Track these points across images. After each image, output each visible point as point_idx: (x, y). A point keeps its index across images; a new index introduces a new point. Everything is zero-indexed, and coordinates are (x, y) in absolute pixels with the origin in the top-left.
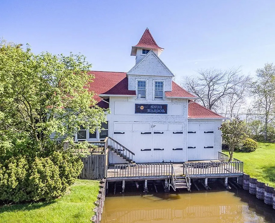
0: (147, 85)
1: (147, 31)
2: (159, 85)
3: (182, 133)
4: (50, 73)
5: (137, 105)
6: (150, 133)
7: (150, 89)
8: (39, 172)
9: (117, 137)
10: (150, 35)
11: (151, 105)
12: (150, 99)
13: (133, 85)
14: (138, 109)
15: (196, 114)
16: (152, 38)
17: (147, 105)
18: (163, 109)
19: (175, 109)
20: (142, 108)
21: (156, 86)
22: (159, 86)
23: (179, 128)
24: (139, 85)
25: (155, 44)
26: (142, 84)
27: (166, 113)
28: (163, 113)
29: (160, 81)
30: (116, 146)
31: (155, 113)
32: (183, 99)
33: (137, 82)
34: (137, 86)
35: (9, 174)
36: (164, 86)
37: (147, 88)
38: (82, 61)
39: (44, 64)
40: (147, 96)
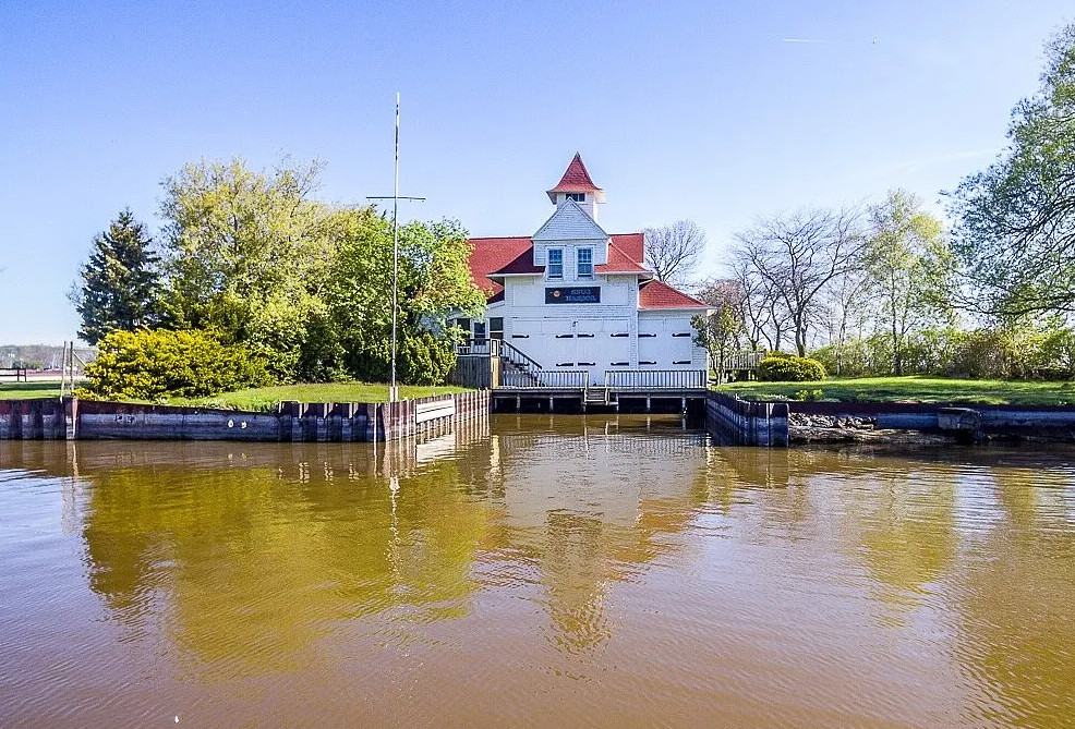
0: (564, 257)
1: (577, 159)
2: (585, 254)
3: (627, 335)
4: (418, 246)
5: (548, 290)
6: (572, 336)
7: (570, 262)
8: (410, 348)
9: (516, 343)
10: (582, 165)
11: (572, 288)
12: (570, 278)
13: (541, 258)
14: (552, 296)
15: (658, 303)
16: (584, 170)
17: (564, 289)
18: (593, 295)
19: (612, 294)
20: (557, 294)
21: (580, 256)
22: (585, 256)
23: (621, 327)
24: (550, 257)
25: (590, 182)
26: (556, 255)
27: (598, 301)
28: (593, 302)
29: (586, 247)
30: (517, 358)
31: (579, 302)
32: (628, 276)
33: (547, 252)
34: (547, 260)
35: (383, 348)
36: (593, 257)
37: (564, 260)
38: (456, 227)
39: (412, 235)
40: (564, 273)
